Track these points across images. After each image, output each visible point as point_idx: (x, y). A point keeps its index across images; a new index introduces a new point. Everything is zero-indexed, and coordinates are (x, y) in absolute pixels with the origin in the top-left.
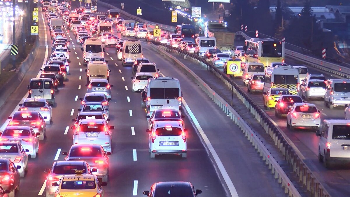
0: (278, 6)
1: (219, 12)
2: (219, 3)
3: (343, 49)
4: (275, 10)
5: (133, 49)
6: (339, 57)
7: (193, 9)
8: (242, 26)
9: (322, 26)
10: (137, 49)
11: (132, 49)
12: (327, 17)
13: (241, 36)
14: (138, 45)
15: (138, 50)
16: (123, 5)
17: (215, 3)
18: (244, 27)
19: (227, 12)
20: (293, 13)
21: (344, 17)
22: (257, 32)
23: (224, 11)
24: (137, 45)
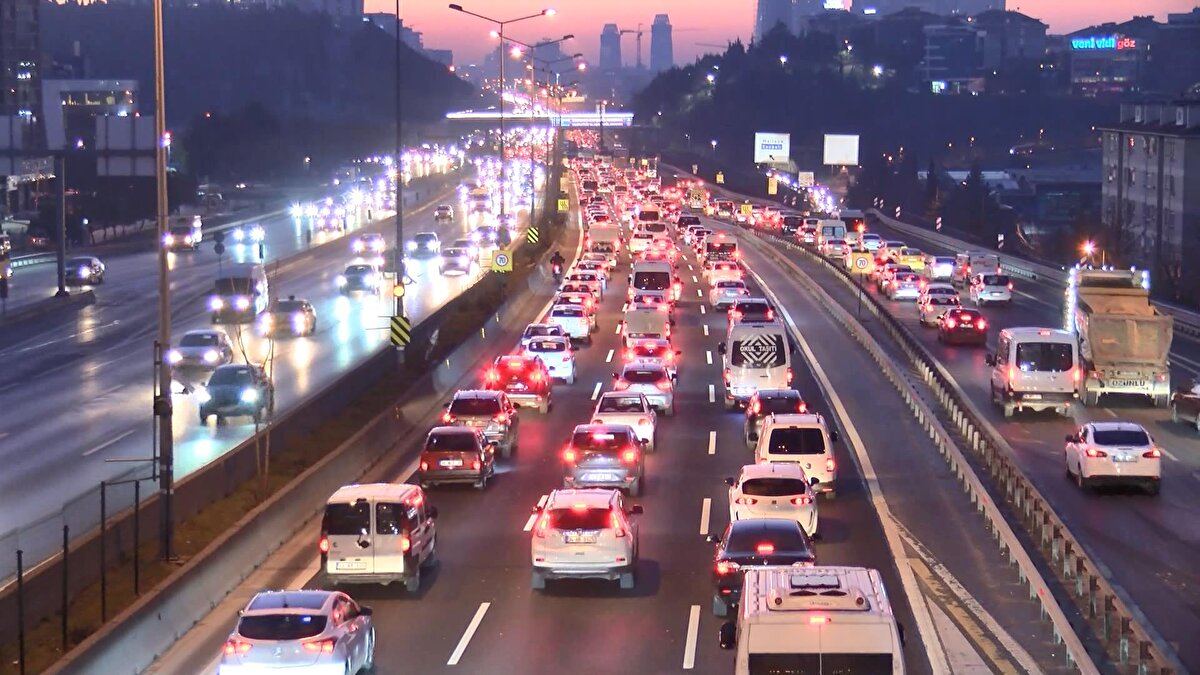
0: (931, 169)
1: (840, 179)
2: (841, 166)
3: (1031, 235)
4: (926, 176)
5: (758, 354)
6: (1025, 247)
7: (802, 175)
8: (876, 199)
9: (998, 201)
10: (770, 353)
11: (754, 353)
12: (1007, 186)
13: (874, 215)
14: (775, 339)
15: (773, 353)
16: (695, 168)
17: (835, 166)
18: (879, 201)
19: (852, 179)
20: (954, 180)
21: (1033, 187)
22: (898, 209)
23: (847, 178)
24: (768, 339)
